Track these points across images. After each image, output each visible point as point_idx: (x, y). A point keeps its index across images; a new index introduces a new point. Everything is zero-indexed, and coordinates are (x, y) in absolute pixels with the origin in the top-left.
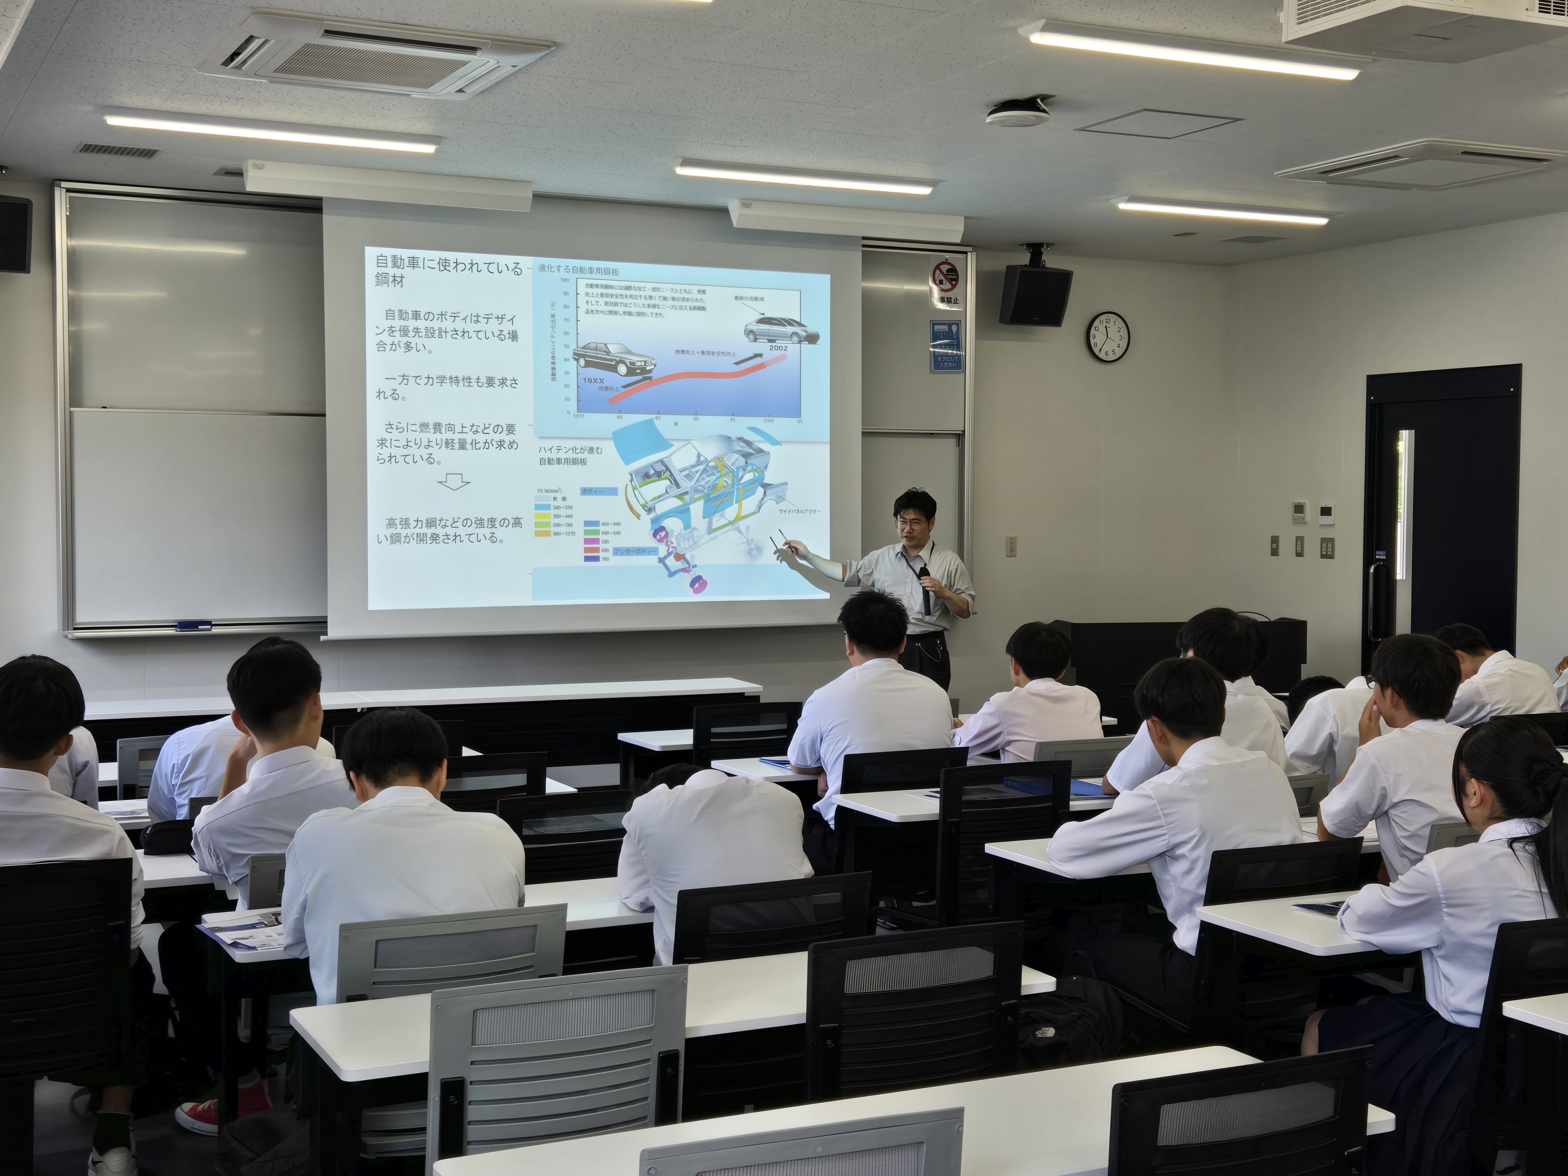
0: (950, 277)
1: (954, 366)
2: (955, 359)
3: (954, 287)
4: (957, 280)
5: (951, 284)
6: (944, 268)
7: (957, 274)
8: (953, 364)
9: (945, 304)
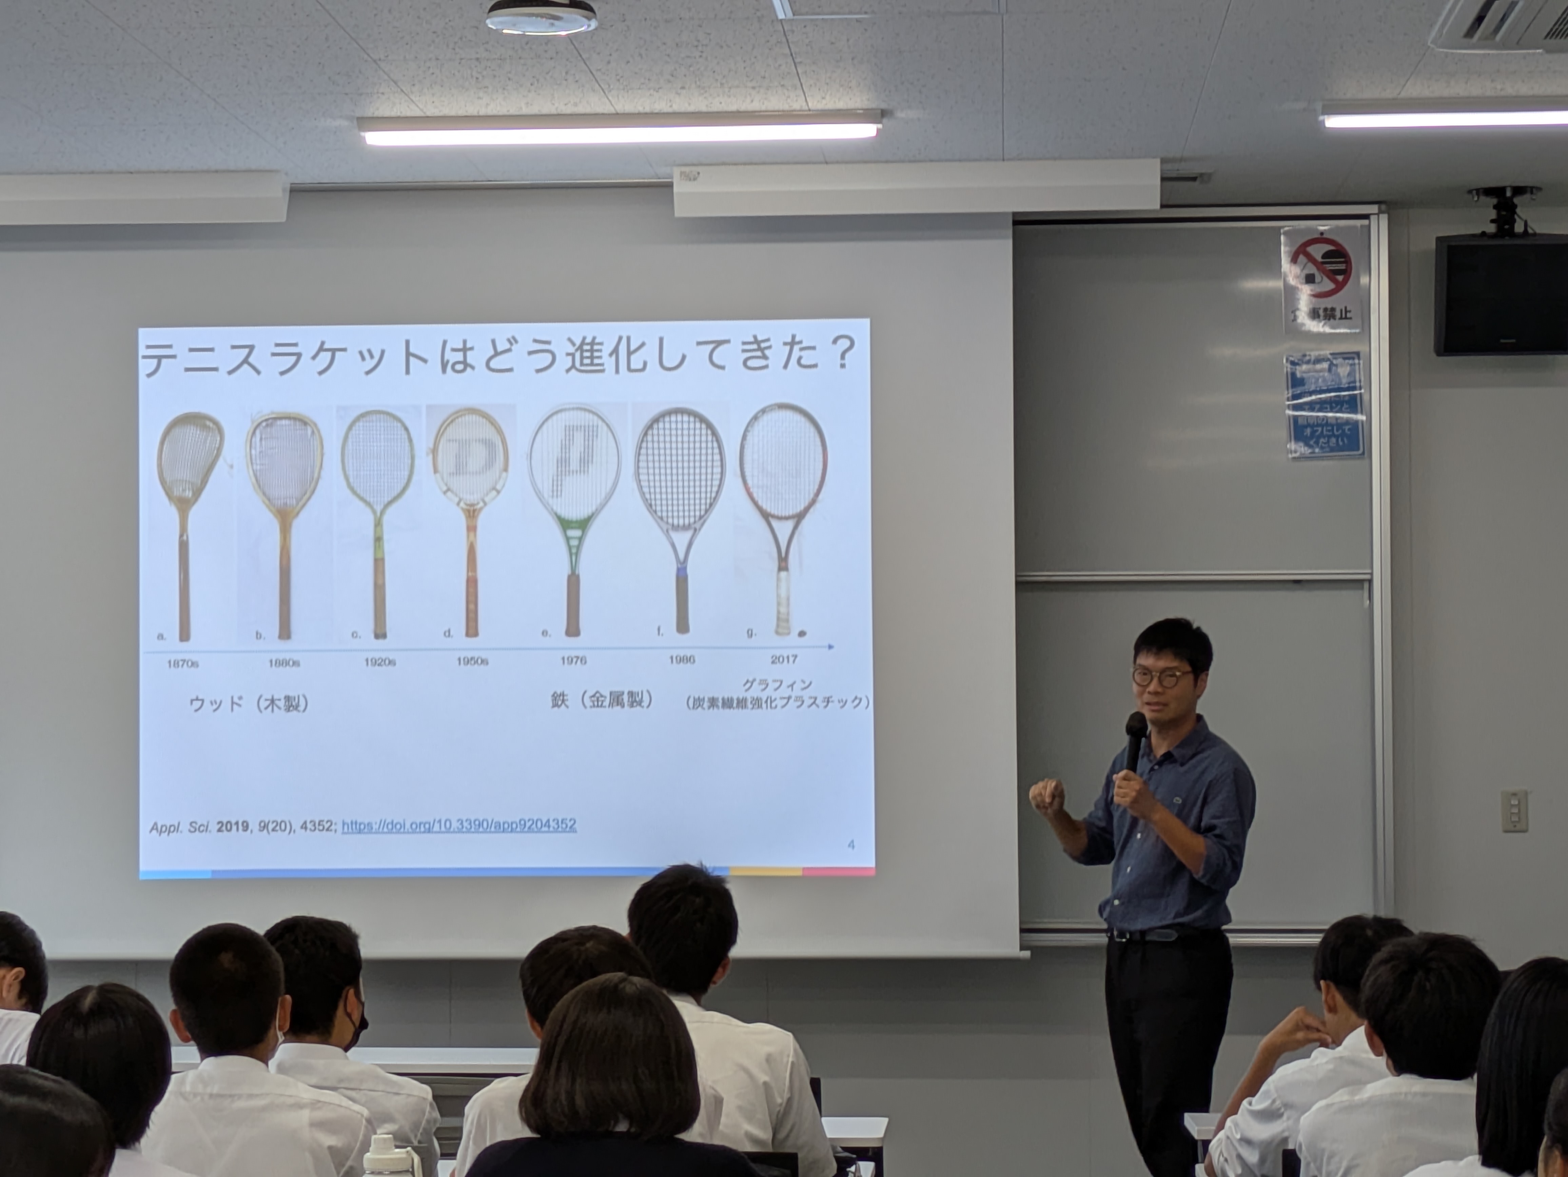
0: (1329, 267)
1: (1341, 443)
2: (1344, 431)
3: (1339, 287)
4: (1346, 273)
5: (1335, 281)
6: (1318, 251)
7: (1348, 262)
8: (1340, 440)
9: (1320, 321)
